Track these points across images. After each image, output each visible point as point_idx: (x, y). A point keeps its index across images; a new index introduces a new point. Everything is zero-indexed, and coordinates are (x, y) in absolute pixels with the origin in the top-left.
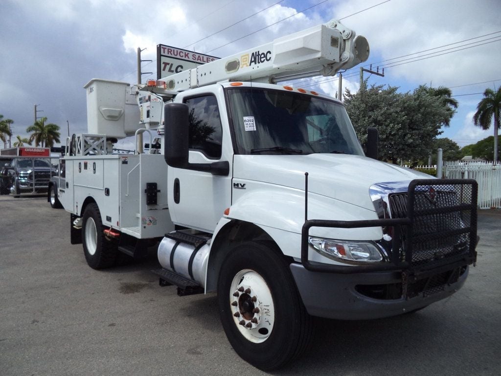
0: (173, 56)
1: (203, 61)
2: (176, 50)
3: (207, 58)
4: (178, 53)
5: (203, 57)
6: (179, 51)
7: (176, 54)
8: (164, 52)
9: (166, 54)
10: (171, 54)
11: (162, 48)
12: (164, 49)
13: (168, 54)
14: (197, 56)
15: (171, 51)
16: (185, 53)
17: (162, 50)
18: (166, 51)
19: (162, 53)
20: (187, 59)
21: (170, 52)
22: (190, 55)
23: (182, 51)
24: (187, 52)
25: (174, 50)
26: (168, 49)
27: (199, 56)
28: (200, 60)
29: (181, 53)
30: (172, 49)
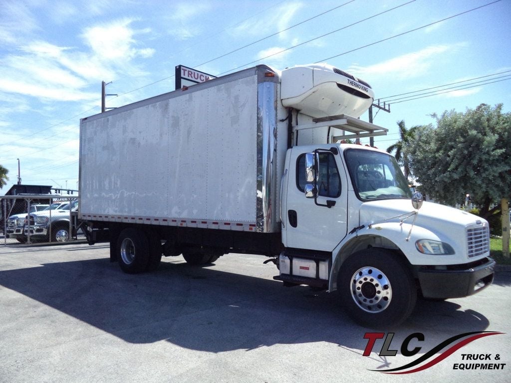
0: (194, 79)
2: (196, 72)
4: (199, 76)
6: (200, 74)
7: (196, 77)
8: (184, 75)
9: (186, 77)
10: (192, 77)
11: (183, 69)
12: (185, 70)
13: (189, 76)
15: (192, 73)
16: (206, 77)
17: (182, 71)
18: (186, 73)
19: (182, 75)
21: (191, 75)
23: (204, 74)
25: (194, 73)
26: (189, 71)
29: (202, 77)
30: (193, 71)
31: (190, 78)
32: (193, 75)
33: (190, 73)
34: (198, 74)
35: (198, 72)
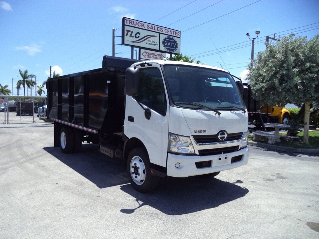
0: (133, 25)
1: (155, 29)
2: (135, 21)
3: (158, 28)
4: (137, 23)
5: (154, 27)
6: (138, 22)
7: (135, 24)
8: (127, 23)
9: (128, 24)
10: (132, 24)
12: (127, 20)
13: (130, 24)
14: (150, 25)
16: (142, 24)
17: (125, 21)
18: (128, 22)
19: (125, 23)
20: (143, 28)
21: (131, 23)
22: (146, 25)
23: (140, 22)
24: (143, 23)
25: (134, 22)
27: (152, 26)
28: (153, 28)
29: (139, 24)
30: (133, 21)
31: (131, 25)
32: (133, 23)
33: (131, 22)
34: (136, 22)
35: (136, 21)
